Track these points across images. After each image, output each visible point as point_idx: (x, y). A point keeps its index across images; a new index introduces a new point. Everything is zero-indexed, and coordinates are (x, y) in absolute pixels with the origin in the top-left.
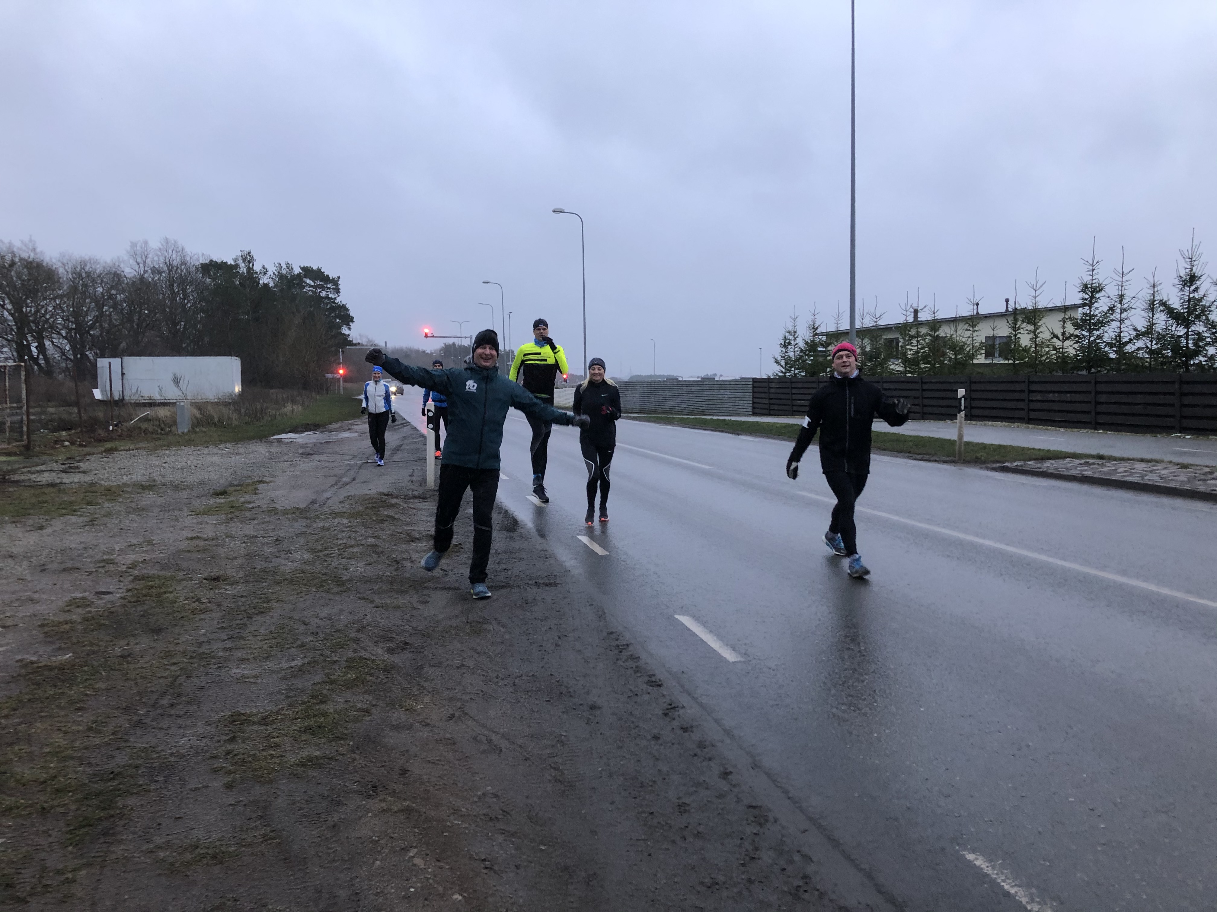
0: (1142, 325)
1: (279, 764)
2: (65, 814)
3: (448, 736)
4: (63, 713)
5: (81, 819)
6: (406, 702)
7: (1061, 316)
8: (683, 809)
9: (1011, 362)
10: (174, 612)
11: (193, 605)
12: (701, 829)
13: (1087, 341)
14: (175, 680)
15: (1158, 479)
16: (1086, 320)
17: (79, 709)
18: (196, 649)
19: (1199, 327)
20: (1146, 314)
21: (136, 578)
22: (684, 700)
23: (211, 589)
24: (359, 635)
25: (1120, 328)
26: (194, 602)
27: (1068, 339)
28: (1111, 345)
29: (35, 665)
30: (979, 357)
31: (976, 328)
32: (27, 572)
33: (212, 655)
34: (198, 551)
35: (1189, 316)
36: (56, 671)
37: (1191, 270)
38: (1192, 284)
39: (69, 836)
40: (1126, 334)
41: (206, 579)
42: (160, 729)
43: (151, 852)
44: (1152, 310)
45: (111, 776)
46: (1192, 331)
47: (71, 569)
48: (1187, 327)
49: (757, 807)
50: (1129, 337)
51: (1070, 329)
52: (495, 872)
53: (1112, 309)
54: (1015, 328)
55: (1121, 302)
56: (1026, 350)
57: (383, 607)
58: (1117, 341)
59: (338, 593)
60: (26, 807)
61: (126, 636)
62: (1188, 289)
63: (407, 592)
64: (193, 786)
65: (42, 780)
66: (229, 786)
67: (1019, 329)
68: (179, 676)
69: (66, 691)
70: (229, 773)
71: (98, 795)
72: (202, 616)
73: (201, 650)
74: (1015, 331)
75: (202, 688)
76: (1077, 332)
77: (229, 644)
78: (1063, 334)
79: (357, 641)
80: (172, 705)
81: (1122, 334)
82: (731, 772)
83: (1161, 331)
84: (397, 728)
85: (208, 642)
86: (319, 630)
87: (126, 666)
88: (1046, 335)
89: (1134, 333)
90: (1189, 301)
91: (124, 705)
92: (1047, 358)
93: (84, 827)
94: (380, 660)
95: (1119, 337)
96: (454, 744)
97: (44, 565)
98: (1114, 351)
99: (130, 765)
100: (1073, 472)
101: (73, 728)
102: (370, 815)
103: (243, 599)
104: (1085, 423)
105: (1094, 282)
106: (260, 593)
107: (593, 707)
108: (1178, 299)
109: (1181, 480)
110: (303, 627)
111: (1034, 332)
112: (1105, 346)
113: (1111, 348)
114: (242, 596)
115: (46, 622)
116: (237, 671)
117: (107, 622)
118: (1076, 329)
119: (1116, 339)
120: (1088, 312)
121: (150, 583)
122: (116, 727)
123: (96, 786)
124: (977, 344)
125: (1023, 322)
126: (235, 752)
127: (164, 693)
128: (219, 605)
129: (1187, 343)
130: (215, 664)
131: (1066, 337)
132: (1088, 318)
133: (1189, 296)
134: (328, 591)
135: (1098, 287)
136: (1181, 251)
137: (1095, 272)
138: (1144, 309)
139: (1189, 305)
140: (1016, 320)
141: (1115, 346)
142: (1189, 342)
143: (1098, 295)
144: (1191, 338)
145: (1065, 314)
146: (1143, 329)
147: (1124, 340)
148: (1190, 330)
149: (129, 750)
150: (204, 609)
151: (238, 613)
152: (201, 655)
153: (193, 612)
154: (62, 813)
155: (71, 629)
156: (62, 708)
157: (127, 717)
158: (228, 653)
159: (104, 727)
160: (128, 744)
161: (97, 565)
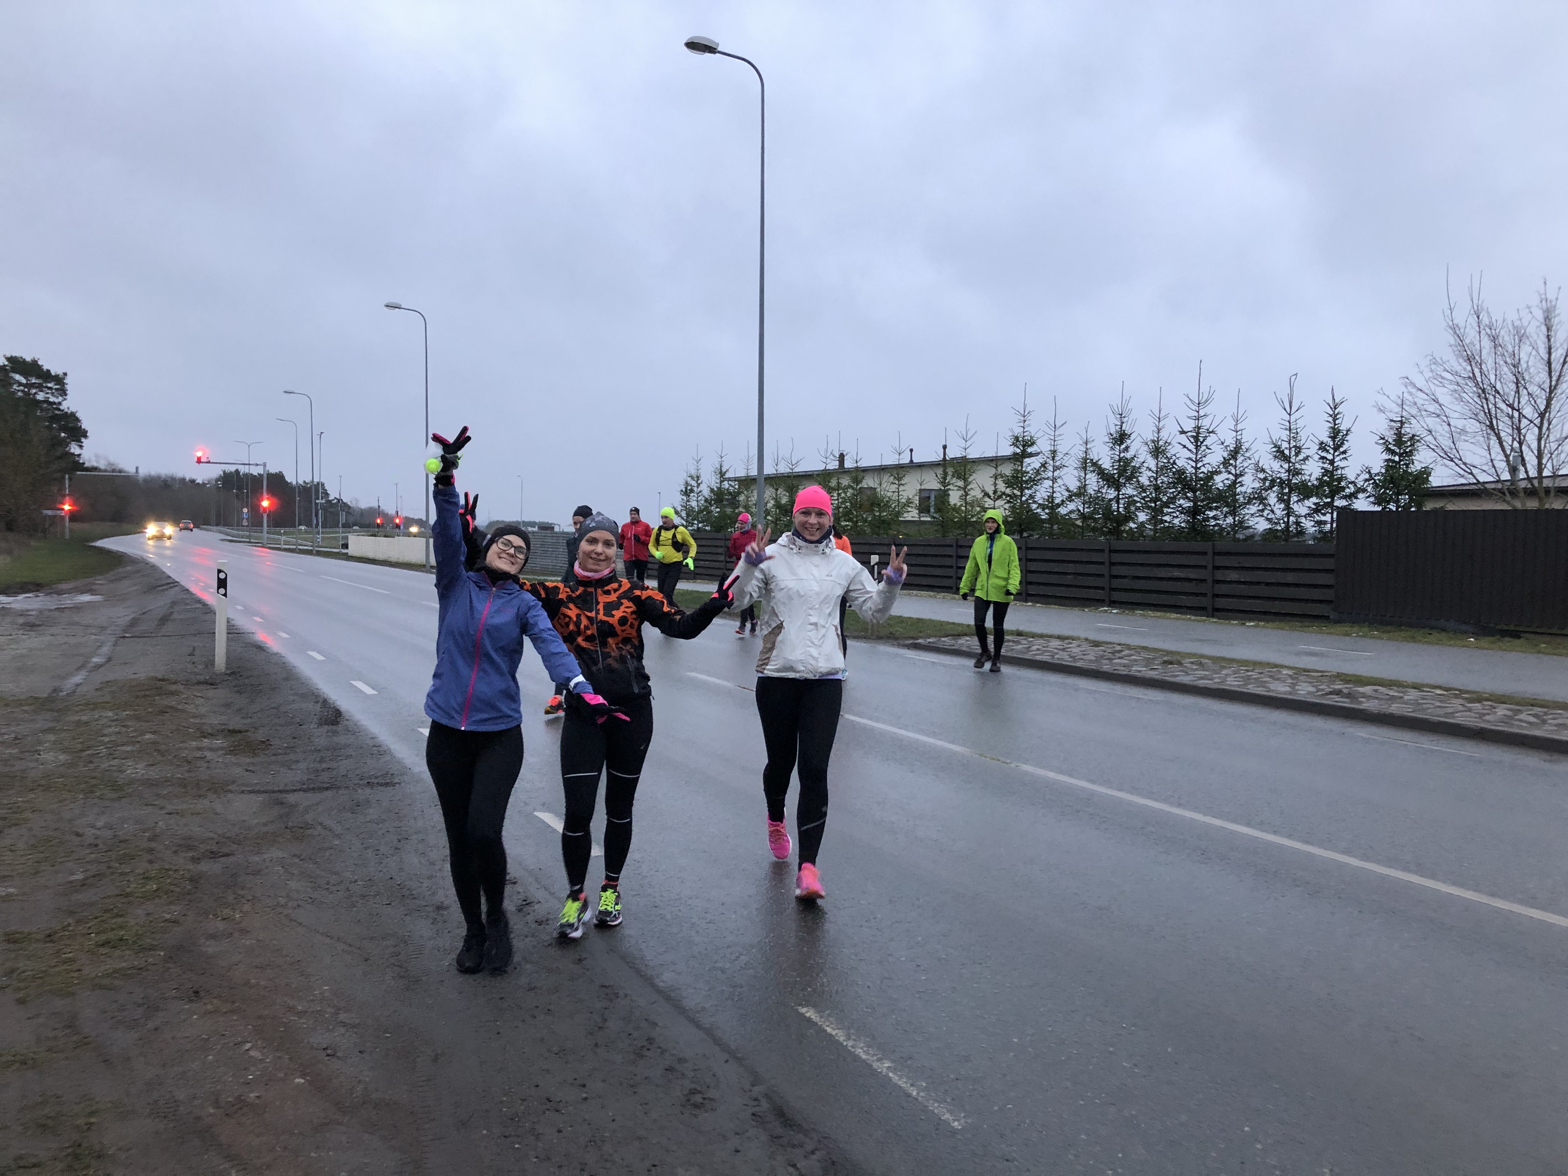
0: (1074, 485)
6: (221, 911)
7: (993, 471)
13: (1018, 501)
16: (1017, 477)
19: (1129, 490)
20: (1077, 475)
22: (540, 895)
24: (153, 845)
25: (1053, 488)
27: (1000, 497)
28: (1043, 507)
31: (903, 482)
35: (1119, 477)
37: (1122, 426)
38: (1122, 443)
40: (1059, 495)
44: (1084, 469)
46: (1123, 494)
48: (1118, 489)
49: (609, 986)
50: (1061, 499)
51: (1001, 487)
52: (338, 1058)
53: (1043, 465)
54: (943, 483)
55: (1053, 459)
56: (956, 509)
57: (177, 813)
58: (1049, 502)
59: (112, 800)
62: (1118, 447)
63: (205, 797)
66: (21, 1002)
67: (949, 484)
70: (19, 989)
74: (945, 487)
76: (1008, 491)
78: (995, 492)
79: (151, 851)
81: (1055, 495)
83: (1093, 493)
84: (213, 937)
86: (99, 842)
88: (977, 493)
89: (1066, 494)
90: (1119, 461)
94: (184, 870)
95: (1051, 498)
98: (1047, 514)
102: (196, 1016)
105: (1025, 434)
108: (1109, 458)
110: (77, 840)
111: (964, 488)
112: (1038, 508)
113: (1043, 510)
118: (1007, 487)
119: (1048, 499)
120: (1020, 468)
124: (904, 501)
125: (953, 476)
126: (20, 970)
129: (1118, 507)
131: (998, 496)
132: (1019, 475)
133: (1119, 456)
134: (101, 798)
135: (1030, 441)
136: (1111, 406)
137: (1026, 423)
138: (1076, 468)
139: (1120, 466)
140: (945, 474)
141: (1048, 508)
142: (1120, 506)
143: (1029, 450)
144: (1122, 502)
145: (996, 468)
146: (1075, 490)
147: (1057, 501)
148: (1120, 493)
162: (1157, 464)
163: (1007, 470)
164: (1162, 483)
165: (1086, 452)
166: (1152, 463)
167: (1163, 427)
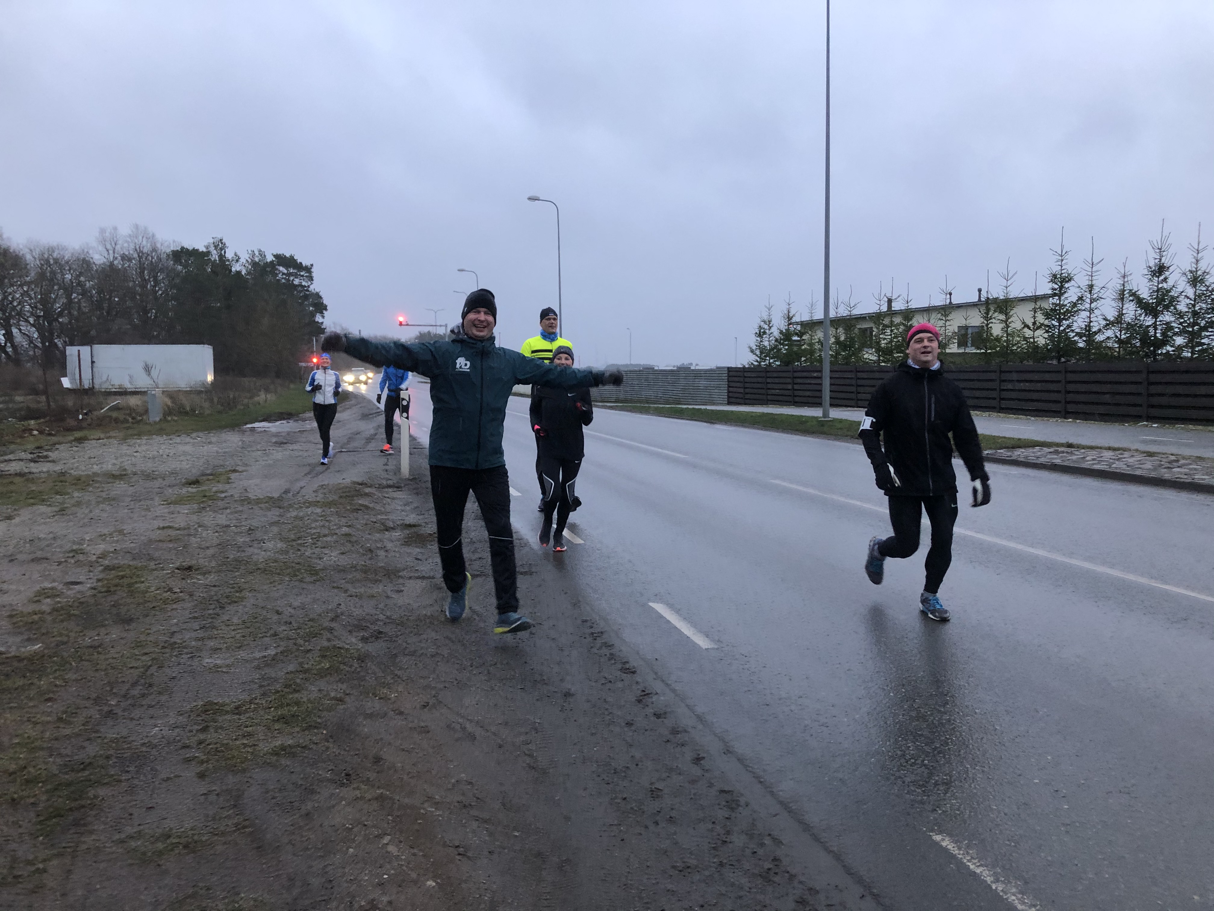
0: (1111, 315)
1: (252, 753)
2: (35, 805)
3: (423, 724)
4: (31, 704)
5: (51, 810)
6: (380, 691)
7: (1032, 305)
8: (655, 793)
9: (982, 351)
10: (145, 602)
11: (165, 595)
12: (673, 814)
13: (1057, 331)
14: (147, 671)
15: (1125, 467)
16: (1055, 310)
17: (49, 700)
18: (168, 639)
19: (1167, 317)
20: (1115, 305)
21: (108, 568)
22: (658, 686)
23: (183, 579)
24: (333, 625)
25: (1090, 317)
26: (167, 592)
27: (1038, 328)
28: (1080, 335)
29: (4, 656)
30: (951, 346)
31: (949, 318)
33: (184, 644)
34: (170, 541)
35: (1157, 306)
36: (25, 662)
37: (1161, 260)
38: (1160, 275)
39: (39, 827)
40: (1096, 324)
41: (178, 569)
42: (132, 719)
43: (122, 842)
44: (1122, 299)
45: (82, 766)
46: (1160, 321)
47: (40, 559)
48: (1156, 316)
49: (729, 791)
50: (1098, 327)
51: (1041, 318)
52: (469, 858)
53: (1081, 298)
54: (987, 318)
55: (1090, 292)
56: (998, 339)
57: (356, 596)
58: (1086, 331)
59: (311, 582)
61: (97, 627)
62: (1157, 279)
63: (380, 581)
64: (163, 775)
65: (11, 770)
66: (201, 776)
67: (991, 318)
68: (151, 666)
69: (36, 681)
70: (202, 762)
71: (69, 784)
72: (174, 606)
73: (173, 640)
74: (987, 321)
75: (174, 678)
76: (1046, 322)
77: (201, 633)
78: (1034, 323)
79: (331, 630)
80: (143, 696)
81: (1092, 324)
82: (704, 758)
83: (1130, 321)
84: (370, 716)
85: (180, 632)
86: (292, 620)
87: (96, 656)
88: (1017, 325)
89: (1104, 323)
90: (1158, 291)
91: (94, 696)
92: (1018, 347)
93: (55, 817)
94: (354, 649)
95: (1088, 327)
96: (428, 732)
97: (12, 555)
98: (1084, 341)
99: (101, 756)
100: (1042, 460)
101: (42, 719)
102: (344, 802)
103: (216, 589)
104: (1055, 412)
105: (1063, 272)
106: (232, 582)
107: (568, 695)
108: (1148, 289)
109: (1147, 467)
110: (275, 617)
111: (1006, 321)
112: (1075, 336)
113: (1081, 338)
114: (215, 586)
115: (15, 613)
116: (209, 661)
117: (76, 612)
118: (1046, 319)
119: (1086, 328)
120: (1058, 302)
121: (120, 574)
122: (86, 718)
123: (66, 777)
124: (950, 334)
125: (995, 311)
126: (208, 742)
127: (134, 684)
128: (191, 595)
129: (1156, 333)
130: (187, 654)
131: (1036, 327)
132: (1058, 308)
133: (1157, 286)
134: (301, 581)
135: (1067, 277)
136: (1150, 242)
137: (1063, 262)
138: (1114, 299)
139: (1158, 295)
140: (988, 311)
141: (1085, 335)
142: (1157, 331)
143: (1067, 285)
144: (1159, 328)
145: (1035, 304)
146: (1112, 319)
147: (1094, 330)
148: (1158, 320)
149: (99, 741)
150: (176, 599)
151: (211, 602)
152: (173, 645)
153: (165, 602)
154: (32, 803)
155: (41, 619)
156: (31, 699)
157: (98, 708)
158: (200, 643)
159: (75, 717)
160: (98, 735)
161: (67, 555)
162: (1195, 292)
163: (1046, 304)
164: (1200, 309)
166: (1190, 292)
167: (1202, 257)
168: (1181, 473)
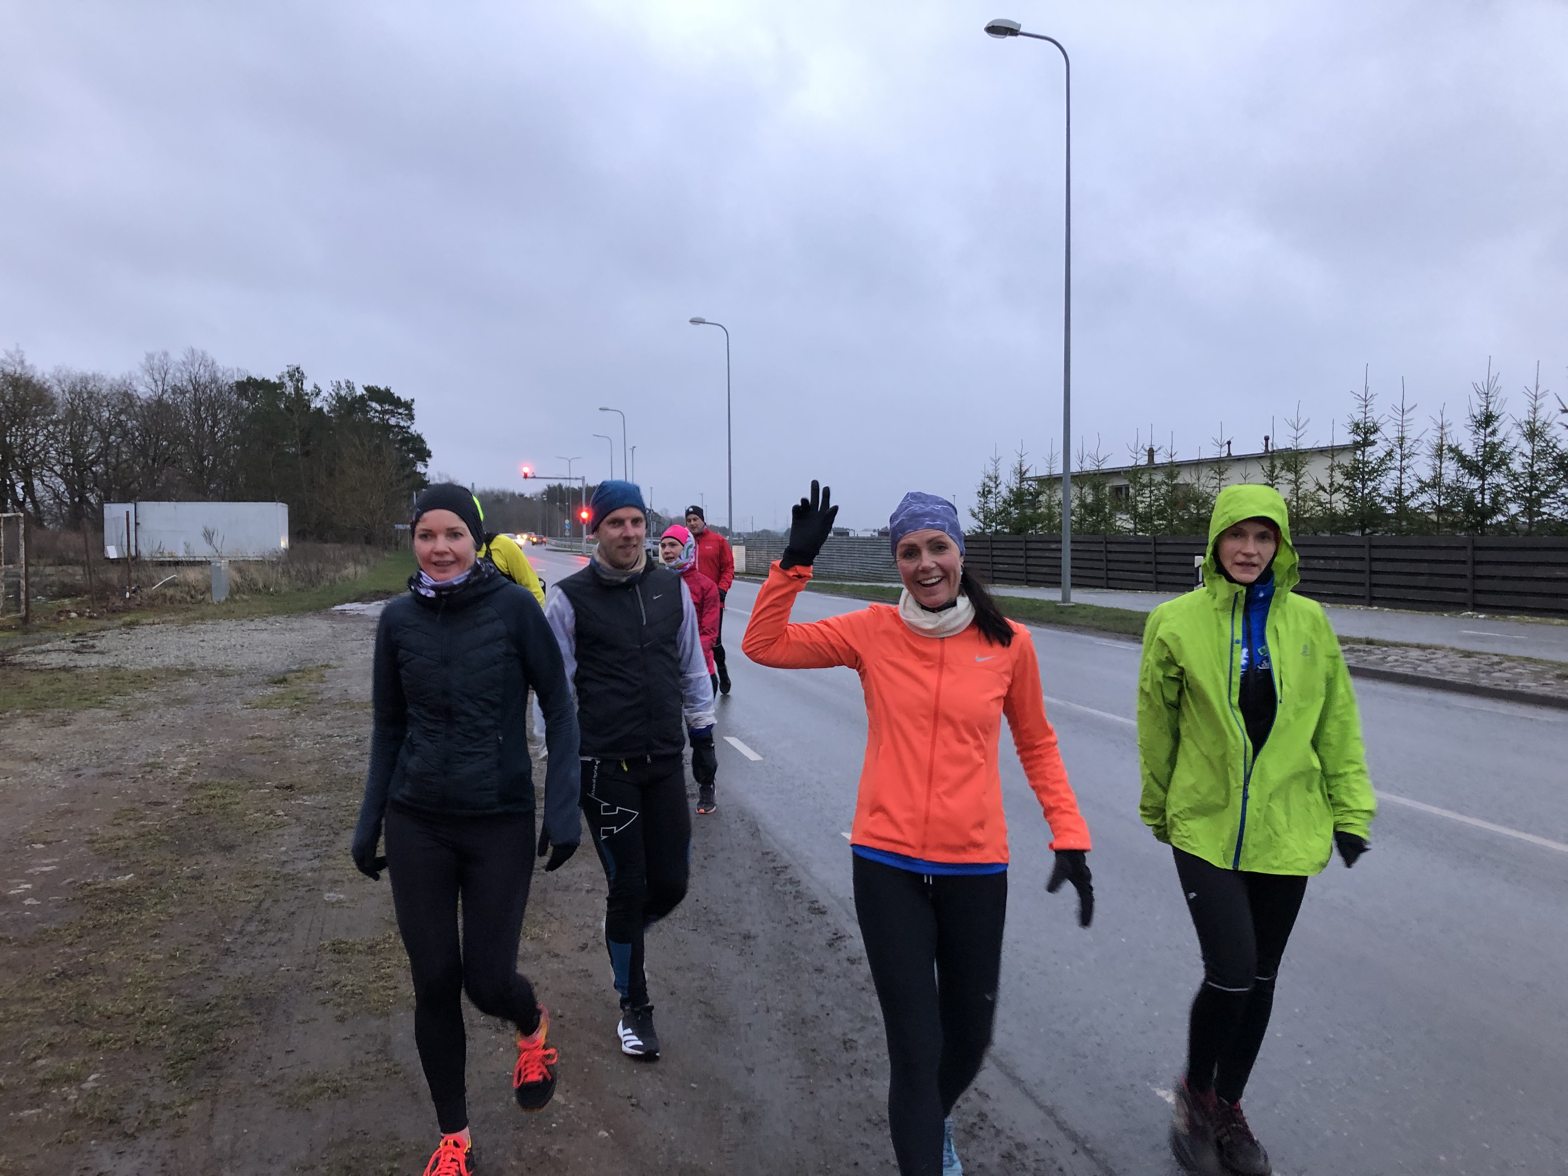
0: (1427, 475)
1: (394, 996)
2: (160, 1048)
3: (580, 967)
4: (138, 941)
5: (180, 1053)
7: (1328, 462)
8: (848, 1045)
10: (245, 826)
11: (267, 817)
12: (869, 1067)
13: (1360, 494)
14: (260, 905)
15: (1434, 671)
16: (1358, 468)
17: (156, 936)
18: (278, 869)
19: (1498, 479)
20: (1431, 463)
21: (192, 787)
23: (287, 799)
25: (1401, 478)
26: (268, 815)
27: (1336, 491)
28: (1389, 501)
29: (92, 887)
31: (1224, 477)
32: (58, 777)
33: (299, 875)
34: (263, 753)
35: (1484, 466)
36: (119, 895)
37: (1487, 407)
38: (1488, 426)
39: (170, 1070)
40: (1407, 486)
41: (276, 787)
42: (254, 958)
43: (265, 1086)
44: (1440, 456)
45: (208, 1007)
46: (1489, 484)
47: (111, 774)
48: (1483, 478)
50: (1410, 491)
51: (1339, 478)
52: (643, 1109)
53: (1389, 454)
55: (1401, 446)
58: (1396, 495)
60: (116, 1041)
61: (193, 855)
62: (1483, 431)
64: (300, 1018)
65: (128, 1012)
66: (341, 1019)
67: (1277, 478)
68: (264, 900)
69: (136, 916)
70: (339, 1005)
71: (196, 1027)
72: (280, 832)
73: (285, 871)
75: (293, 913)
76: (1347, 483)
77: (316, 863)
78: (1331, 485)
80: (261, 933)
81: (1403, 487)
83: (1451, 483)
85: (293, 861)
87: (199, 889)
88: (1311, 487)
89: (1418, 485)
90: (1485, 446)
91: (206, 932)
92: (1312, 514)
93: (187, 1060)
95: (1399, 490)
96: (590, 976)
97: (77, 769)
98: (1394, 507)
99: (227, 996)
101: (153, 956)
102: (501, 1049)
103: (326, 812)
104: (1357, 597)
105: (1367, 420)
106: (345, 804)
107: (747, 937)
108: (1472, 443)
109: (1461, 672)
111: (1296, 482)
112: (1382, 501)
113: (1389, 503)
114: (325, 808)
115: (95, 838)
116: (331, 895)
117: (166, 838)
118: (1346, 480)
119: (1396, 492)
120: (1361, 458)
121: (212, 792)
122: (202, 956)
123: (192, 1018)
125: (1282, 469)
126: (342, 984)
127: (249, 920)
128: (298, 819)
129: (1483, 499)
130: (304, 886)
131: (1335, 489)
132: (1360, 465)
133: (1484, 441)
135: (1373, 427)
136: (1475, 385)
137: (1369, 408)
138: (1430, 456)
139: (1485, 452)
140: (1273, 467)
141: (1394, 501)
142: (1486, 497)
143: (1372, 438)
144: (1488, 492)
145: (1333, 458)
146: (1429, 481)
147: (1405, 494)
148: (1486, 482)
149: (222, 980)
150: (281, 823)
151: (322, 827)
152: (287, 878)
153: (268, 826)
154: (157, 1047)
155: (127, 847)
156: (135, 935)
157: (213, 945)
158: (317, 874)
159: (189, 955)
160: (220, 974)
161: (143, 769)
162: (1533, 448)
163: (1346, 460)
164: (1539, 470)
165: (1442, 438)
166: (1526, 448)
167: (1541, 405)
168: (1502, 679)
